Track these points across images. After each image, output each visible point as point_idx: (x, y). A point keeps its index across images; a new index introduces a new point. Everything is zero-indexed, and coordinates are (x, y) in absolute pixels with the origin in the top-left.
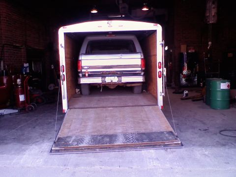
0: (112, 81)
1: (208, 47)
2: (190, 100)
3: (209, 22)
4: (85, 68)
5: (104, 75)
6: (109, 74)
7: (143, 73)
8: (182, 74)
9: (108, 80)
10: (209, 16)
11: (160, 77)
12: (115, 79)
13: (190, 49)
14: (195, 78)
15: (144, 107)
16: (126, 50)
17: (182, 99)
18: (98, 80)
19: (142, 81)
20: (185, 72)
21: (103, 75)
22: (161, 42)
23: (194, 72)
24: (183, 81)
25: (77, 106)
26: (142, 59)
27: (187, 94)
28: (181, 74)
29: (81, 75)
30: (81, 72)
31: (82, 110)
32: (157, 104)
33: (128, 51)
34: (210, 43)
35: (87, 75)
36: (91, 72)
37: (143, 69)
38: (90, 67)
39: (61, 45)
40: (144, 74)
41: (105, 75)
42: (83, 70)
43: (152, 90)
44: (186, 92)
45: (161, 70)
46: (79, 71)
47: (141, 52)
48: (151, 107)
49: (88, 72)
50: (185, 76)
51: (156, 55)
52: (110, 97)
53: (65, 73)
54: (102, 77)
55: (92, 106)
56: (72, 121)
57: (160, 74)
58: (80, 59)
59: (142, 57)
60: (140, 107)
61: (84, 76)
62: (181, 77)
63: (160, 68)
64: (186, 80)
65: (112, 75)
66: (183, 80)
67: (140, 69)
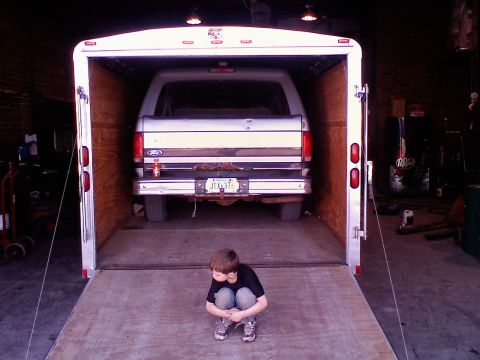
0: (222, 190)
1: (470, 106)
2: (420, 236)
3: (459, 48)
4: (153, 152)
5: (202, 174)
6: (216, 170)
7: (305, 171)
8: (395, 166)
9: (213, 186)
10: (459, 34)
11: (354, 186)
12: (232, 186)
13: (413, 109)
14: (424, 177)
15: (308, 269)
16: (262, 109)
17: (400, 232)
18: (185, 187)
19: (303, 191)
20: (401, 162)
21: (200, 173)
22: (360, 90)
23: (422, 163)
24: (397, 182)
25: (123, 259)
26: (304, 133)
27: (410, 220)
28: (392, 167)
29: (140, 171)
30: (142, 164)
31: (135, 272)
32: (342, 260)
33: (268, 110)
34: (474, 95)
35: (156, 172)
36: (167, 165)
37: (308, 159)
38: (166, 152)
39: (80, 90)
40: (309, 174)
41: (206, 174)
42: (147, 160)
43: (330, 215)
44: (408, 214)
45: (358, 166)
46: (137, 160)
47: (303, 114)
48: (326, 271)
49: (160, 165)
50: (400, 172)
51: (343, 124)
52: (218, 230)
53: (90, 169)
54: (197, 179)
55: (165, 261)
56: (97, 312)
57: (354, 176)
58: (140, 129)
59: (306, 129)
60: (297, 271)
61: (149, 175)
62: (392, 174)
63: (354, 160)
64: (403, 181)
65: (225, 173)
66: (397, 179)
67: (298, 159)
